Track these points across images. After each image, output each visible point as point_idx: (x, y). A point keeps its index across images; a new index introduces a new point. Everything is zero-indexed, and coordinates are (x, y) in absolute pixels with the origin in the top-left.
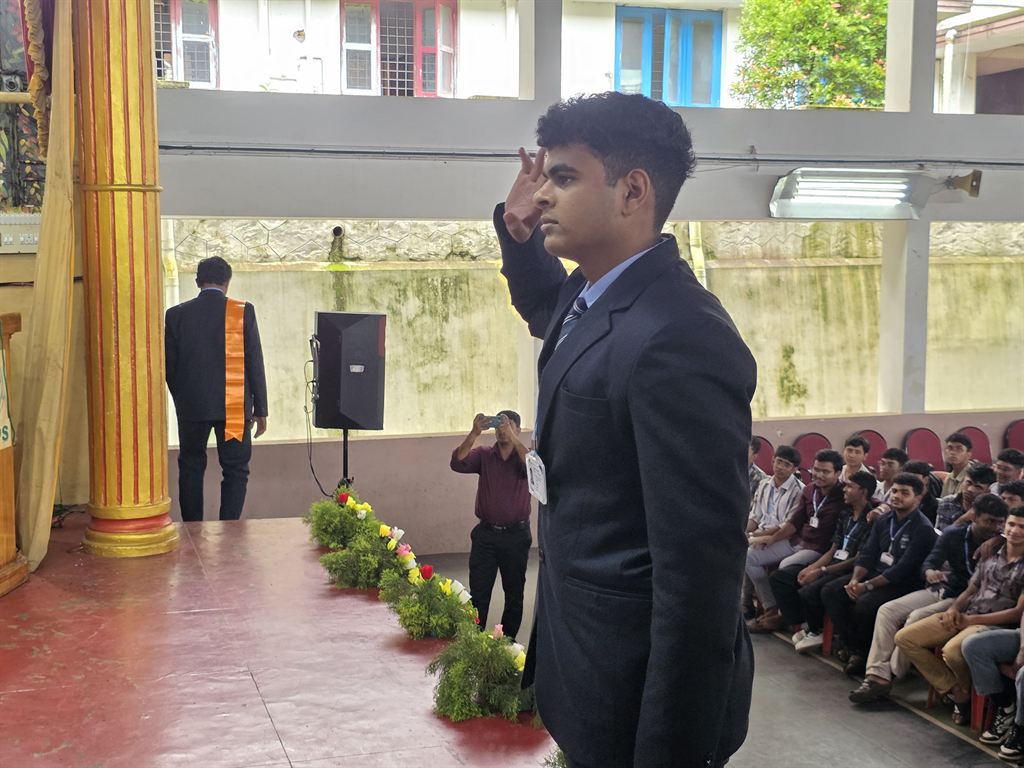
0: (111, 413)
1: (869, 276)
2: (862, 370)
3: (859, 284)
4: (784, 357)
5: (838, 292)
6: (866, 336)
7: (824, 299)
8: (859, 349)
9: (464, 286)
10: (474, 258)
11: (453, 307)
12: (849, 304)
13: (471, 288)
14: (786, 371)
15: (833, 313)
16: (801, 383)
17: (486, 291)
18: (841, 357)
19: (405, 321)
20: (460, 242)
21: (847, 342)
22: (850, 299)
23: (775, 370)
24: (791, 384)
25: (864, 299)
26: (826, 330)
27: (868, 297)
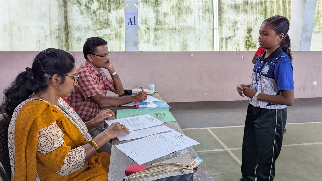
1: (284, 3)
3: (280, 5)
4: (248, 32)
5: (271, 8)
7: (266, 10)
11: (113, 6)
12: (275, 13)
14: (248, 38)
15: (269, 16)
16: (254, 43)
19: (92, 11)
23: (244, 37)
24: (250, 43)
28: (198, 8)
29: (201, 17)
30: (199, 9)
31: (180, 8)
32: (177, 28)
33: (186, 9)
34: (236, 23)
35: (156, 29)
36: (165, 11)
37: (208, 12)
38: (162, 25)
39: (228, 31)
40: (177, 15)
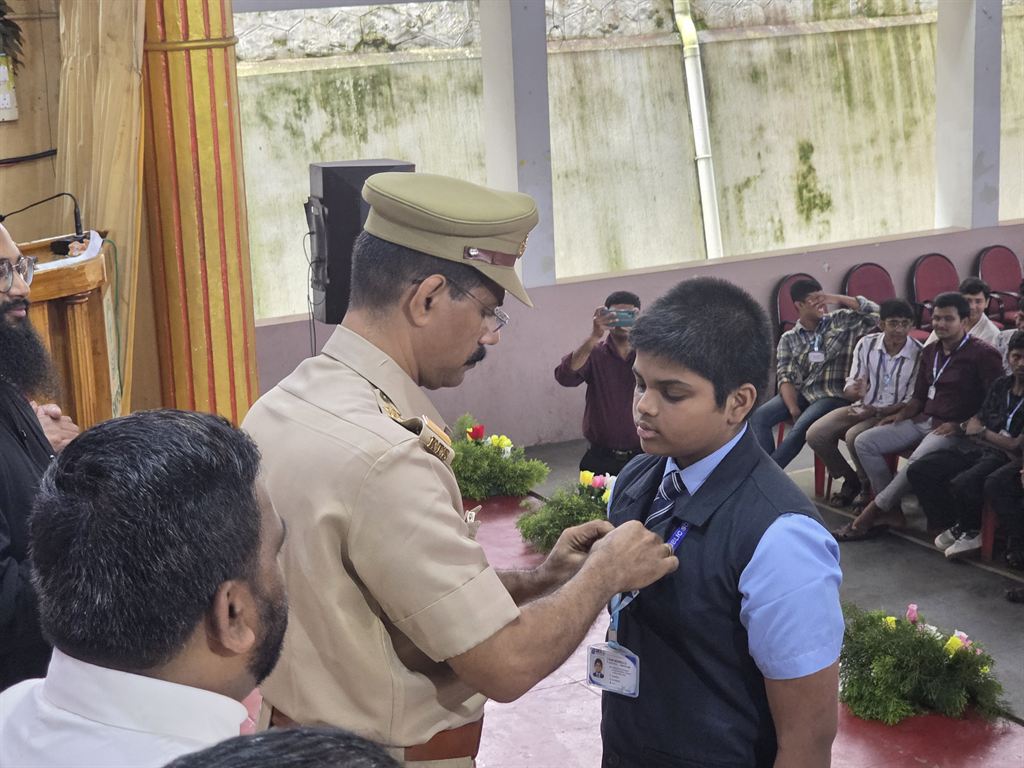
0: (199, 348)
1: (901, 42)
2: (897, 167)
3: (889, 53)
4: (801, 158)
5: (863, 65)
6: (899, 124)
7: (847, 76)
8: (893, 141)
9: (385, 89)
10: (392, 48)
11: (372, 118)
12: (877, 82)
13: (395, 91)
14: (804, 177)
15: (858, 94)
16: (824, 192)
17: (414, 94)
18: (870, 153)
19: (309, 145)
20: (372, 26)
21: (878, 133)
22: (879, 74)
23: (791, 177)
24: (812, 194)
25: (896, 73)
26: (851, 118)
27: (900, 69)
28: (639, 93)
29: (652, 123)
30: (643, 96)
31: (582, 99)
32: (583, 169)
33: (603, 100)
34: (761, 129)
37: (672, 100)
39: (741, 161)
40: (577, 124)
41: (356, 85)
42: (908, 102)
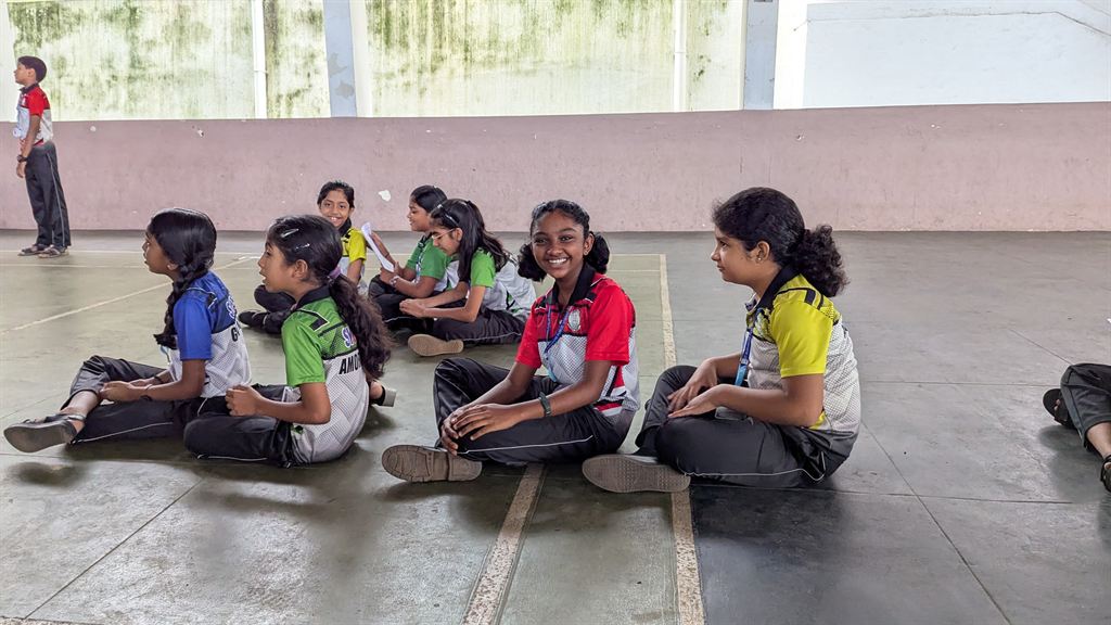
3: (426, 7)
5: (403, 15)
6: (428, 61)
7: (388, 23)
8: (420, 72)
9: (55, 16)
11: (45, 34)
12: (414, 26)
13: (61, 18)
17: (73, 20)
28: (222, 26)
29: (229, 46)
30: (225, 29)
31: (182, 29)
32: (176, 74)
33: (197, 29)
34: (312, 56)
35: (131, 79)
36: (151, 37)
37: (247, 33)
38: (144, 69)
39: (294, 78)
40: (176, 44)
41: (38, 12)
42: (438, 44)
